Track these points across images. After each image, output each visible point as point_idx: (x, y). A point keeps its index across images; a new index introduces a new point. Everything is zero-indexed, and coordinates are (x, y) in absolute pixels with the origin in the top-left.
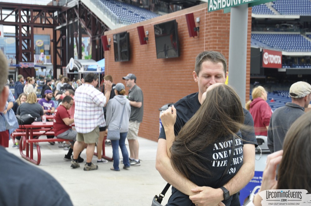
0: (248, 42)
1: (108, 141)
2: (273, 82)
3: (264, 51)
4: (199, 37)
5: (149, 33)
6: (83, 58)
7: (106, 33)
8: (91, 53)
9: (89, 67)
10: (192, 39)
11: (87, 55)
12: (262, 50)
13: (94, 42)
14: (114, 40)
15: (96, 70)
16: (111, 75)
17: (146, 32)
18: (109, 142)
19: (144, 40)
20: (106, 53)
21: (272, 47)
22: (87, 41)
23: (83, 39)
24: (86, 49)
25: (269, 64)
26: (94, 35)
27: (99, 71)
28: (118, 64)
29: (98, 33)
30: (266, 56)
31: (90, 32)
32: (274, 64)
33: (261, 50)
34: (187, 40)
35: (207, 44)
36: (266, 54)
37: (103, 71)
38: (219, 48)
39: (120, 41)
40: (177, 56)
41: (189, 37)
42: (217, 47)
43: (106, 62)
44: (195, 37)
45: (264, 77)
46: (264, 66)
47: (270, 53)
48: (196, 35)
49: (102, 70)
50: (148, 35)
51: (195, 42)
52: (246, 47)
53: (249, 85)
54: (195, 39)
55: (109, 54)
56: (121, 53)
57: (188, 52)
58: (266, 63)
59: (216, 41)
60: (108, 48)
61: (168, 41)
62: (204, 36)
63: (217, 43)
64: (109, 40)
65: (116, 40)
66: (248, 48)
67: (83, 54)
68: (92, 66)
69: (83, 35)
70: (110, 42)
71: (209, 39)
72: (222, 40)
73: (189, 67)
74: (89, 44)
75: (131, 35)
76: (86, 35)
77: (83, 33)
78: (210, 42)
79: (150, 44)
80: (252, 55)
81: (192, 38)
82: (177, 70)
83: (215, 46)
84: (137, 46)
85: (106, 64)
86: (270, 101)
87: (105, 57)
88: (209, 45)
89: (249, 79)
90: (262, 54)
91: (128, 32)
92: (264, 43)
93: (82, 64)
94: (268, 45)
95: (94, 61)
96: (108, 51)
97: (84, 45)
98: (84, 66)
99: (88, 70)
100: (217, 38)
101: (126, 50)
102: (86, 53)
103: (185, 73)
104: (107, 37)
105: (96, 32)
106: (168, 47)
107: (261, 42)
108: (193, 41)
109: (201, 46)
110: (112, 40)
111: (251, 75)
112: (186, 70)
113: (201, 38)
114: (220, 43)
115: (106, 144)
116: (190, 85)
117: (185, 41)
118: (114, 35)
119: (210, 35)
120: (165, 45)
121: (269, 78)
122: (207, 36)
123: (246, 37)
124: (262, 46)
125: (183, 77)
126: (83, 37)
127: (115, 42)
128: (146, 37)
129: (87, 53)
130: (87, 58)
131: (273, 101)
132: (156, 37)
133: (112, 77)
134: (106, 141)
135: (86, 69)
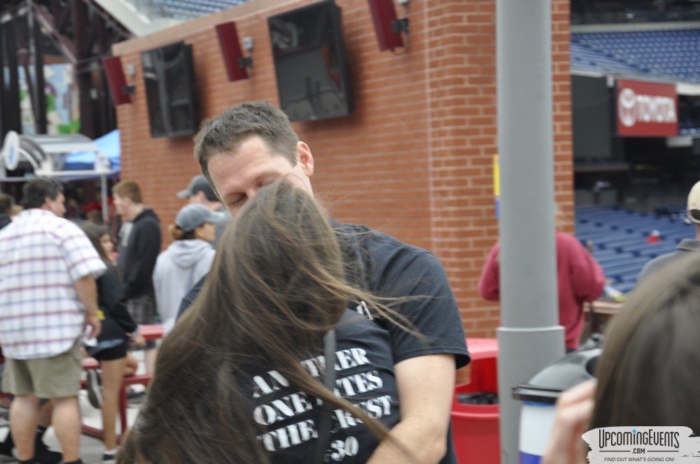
0: (555, 58)
1: (138, 388)
2: (654, 181)
3: (620, 85)
4: (408, 50)
5: (254, 42)
6: (52, 129)
7: (117, 49)
8: (76, 115)
9: (71, 159)
10: (387, 57)
11: (65, 120)
12: (616, 82)
13: (83, 79)
14: (146, 70)
15: (90, 166)
16: (138, 181)
17: (246, 42)
18: (142, 394)
19: (239, 67)
20: (124, 112)
21: (646, 71)
22: (60, 76)
23: (49, 72)
24: (59, 101)
25: (639, 124)
26: (84, 56)
27: (101, 170)
28: (161, 143)
29: (96, 49)
30: (628, 99)
31: (70, 49)
32: (653, 124)
33: (610, 82)
34: (372, 62)
35: (434, 70)
36: (627, 92)
37: (116, 169)
38: (472, 81)
39: (168, 73)
40: (343, 111)
41: (377, 52)
42: (465, 77)
43: (122, 141)
44: (398, 50)
45: (622, 166)
46: (622, 133)
47: (640, 89)
48: (399, 43)
49: (112, 165)
50: (251, 50)
51: (399, 66)
52: (548, 74)
53: (570, 193)
54: (398, 57)
55: (133, 115)
56: (173, 111)
57: (378, 99)
58: (628, 121)
59: (460, 61)
60: (126, 96)
61: (315, 66)
62: (422, 47)
63: (466, 65)
64: (129, 69)
65: (153, 70)
66: (556, 78)
67: (53, 116)
68: (80, 153)
69: (47, 57)
70: (134, 76)
71: (439, 53)
72: (480, 55)
73: (381, 144)
74: (71, 87)
75: (197, 53)
76: (59, 57)
77: (48, 51)
78: (446, 62)
79: (260, 77)
80: (575, 98)
81: (388, 53)
82: (346, 157)
83: (459, 76)
84: (219, 86)
85: (123, 147)
86: (645, 239)
87: (120, 125)
88: (440, 74)
89: (569, 173)
90: (613, 94)
91: (187, 42)
92: (621, 61)
93: (47, 149)
94: (633, 66)
95: (86, 139)
96: (126, 106)
97: (53, 91)
98: (52, 155)
99: (68, 166)
100: (464, 50)
101: (186, 101)
102: (60, 116)
103: (370, 164)
104: (124, 60)
105: (90, 48)
106: (318, 85)
107: (610, 56)
108: (393, 63)
109: (415, 78)
110: (140, 69)
111: (577, 160)
112: (374, 155)
113: (415, 53)
114: (474, 65)
115: (133, 400)
116: (389, 200)
117: (366, 64)
118: (143, 53)
119: (444, 42)
120: (308, 80)
121: (640, 167)
122: (433, 44)
123: (548, 42)
124: (614, 70)
125: (366, 178)
126: (50, 63)
127: (150, 75)
128: (246, 55)
129: (65, 113)
130: (64, 130)
131: (655, 239)
132: (278, 55)
133: (141, 187)
134: (132, 390)
135: (60, 166)
